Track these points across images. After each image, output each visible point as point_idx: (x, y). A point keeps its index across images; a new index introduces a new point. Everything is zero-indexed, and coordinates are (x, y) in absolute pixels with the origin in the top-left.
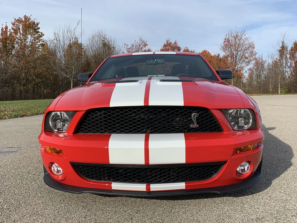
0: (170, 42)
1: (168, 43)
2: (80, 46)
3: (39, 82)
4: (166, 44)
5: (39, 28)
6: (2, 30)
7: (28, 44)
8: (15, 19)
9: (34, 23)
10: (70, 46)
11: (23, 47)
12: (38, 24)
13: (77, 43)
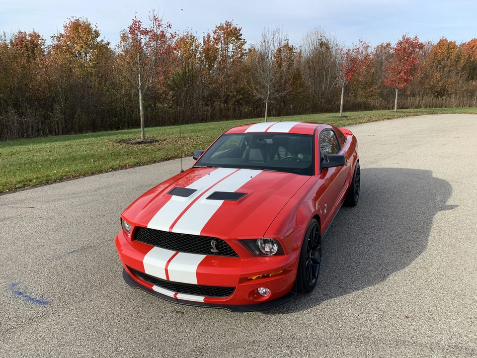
0: (408, 37)
1: (404, 39)
2: (291, 50)
3: (240, 99)
4: (402, 40)
5: (241, 35)
6: (204, 38)
7: (230, 54)
8: (216, 27)
9: (236, 29)
10: (279, 50)
11: (225, 58)
12: (240, 30)
13: (287, 46)
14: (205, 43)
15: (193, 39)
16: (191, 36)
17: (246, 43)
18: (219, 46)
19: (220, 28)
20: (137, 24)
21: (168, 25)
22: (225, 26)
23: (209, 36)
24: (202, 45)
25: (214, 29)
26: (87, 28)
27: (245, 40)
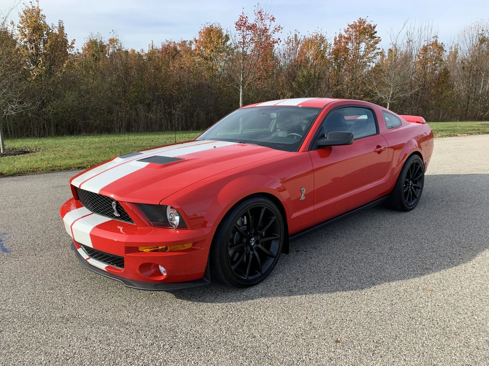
2: (440, 48)
5: (376, 32)
7: (362, 54)
9: (370, 25)
10: (425, 49)
12: (374, 27)
13: (435, 44)
14: (335, 44)
15: (323, 40)
16: (320, 37)
17: (380, 40)
18: (350, 45)
19: (353, 26)
20: (244, 20)
21: (271, 18)
22: (358, 24)
23: (341, 36)
24: (333, 45)
25: (346, 27)
26: (219, 33)
27: (380, 38)
